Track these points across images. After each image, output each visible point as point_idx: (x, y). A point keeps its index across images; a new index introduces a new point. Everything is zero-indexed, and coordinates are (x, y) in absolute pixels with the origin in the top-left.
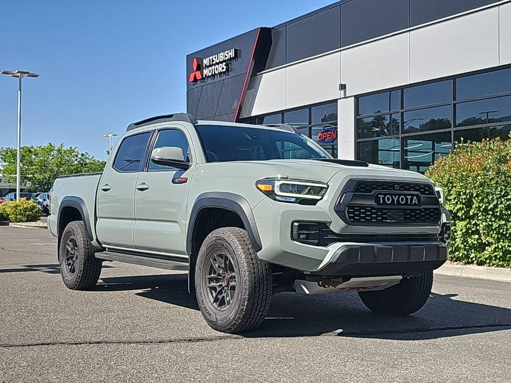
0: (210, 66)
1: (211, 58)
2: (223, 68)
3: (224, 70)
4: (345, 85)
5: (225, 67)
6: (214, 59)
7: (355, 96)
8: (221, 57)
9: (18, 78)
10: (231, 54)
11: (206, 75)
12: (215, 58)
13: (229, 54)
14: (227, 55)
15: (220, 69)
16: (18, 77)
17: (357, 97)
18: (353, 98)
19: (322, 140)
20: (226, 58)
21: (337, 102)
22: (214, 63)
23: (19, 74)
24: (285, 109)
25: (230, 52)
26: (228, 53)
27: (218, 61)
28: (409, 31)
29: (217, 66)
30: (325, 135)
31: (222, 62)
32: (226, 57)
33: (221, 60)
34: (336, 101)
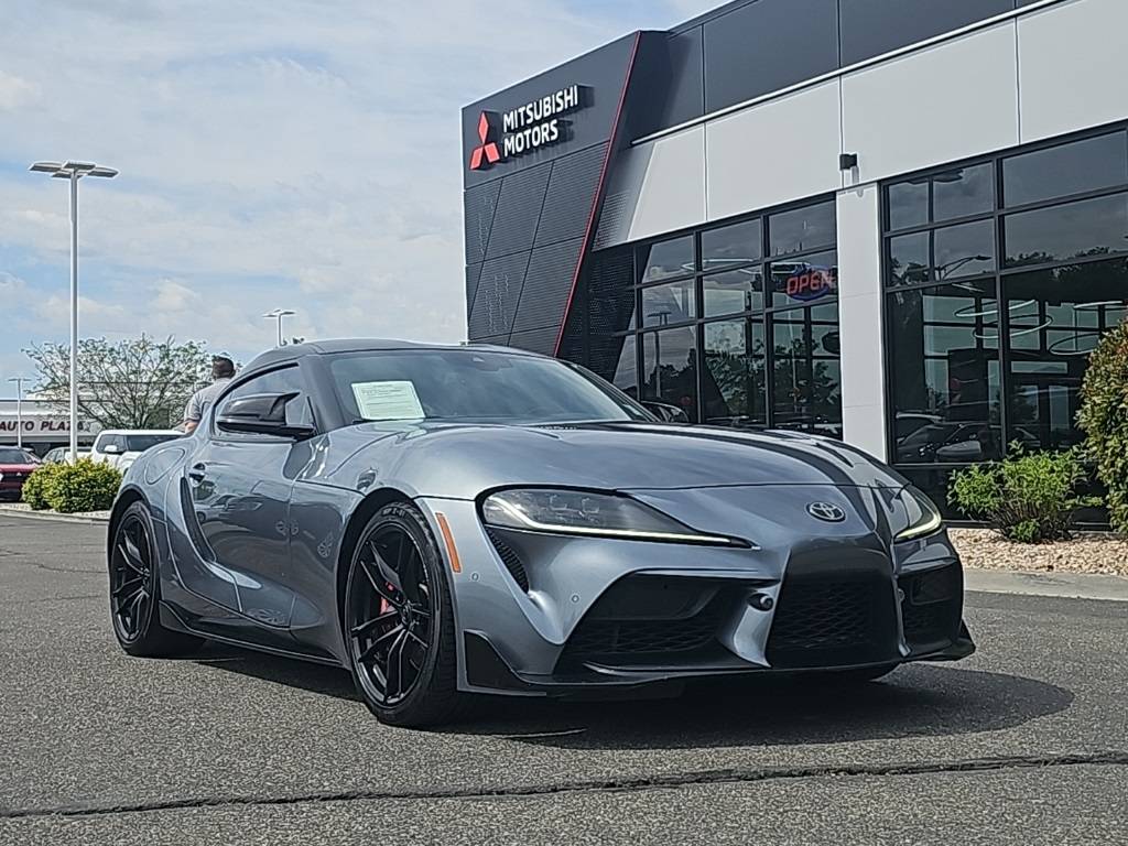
0: (521, 129)
1: (521, 110)
2: (551, 133)
3: (554, 138)
4: (855, 156)
5: (555, 130)
6: (529, 113)
7: (879, 182)
8: (546, 107)
9: (69, 180)
10: (571, 97)
11: (510, 152)
12: (532, 109)
13: (567, 98)
14: (560, 101)
15: (545, 134)
16: (69, 176)
17: (884, 185)
18: (875, 188)
19: (797, 293)
20: (559, 109)
21: (835, 199)
22: (529, 121)
23: (72, 170)
24: (705, 222)
25: (568, 94)
26: (562, 97)
27: (538, 117)
28: (1016, 16)
29: (537, 129)
30: (804, 281)
31: (547, 120)
32: (558, 105)
33: (546, 114)
34: (832, 196)
